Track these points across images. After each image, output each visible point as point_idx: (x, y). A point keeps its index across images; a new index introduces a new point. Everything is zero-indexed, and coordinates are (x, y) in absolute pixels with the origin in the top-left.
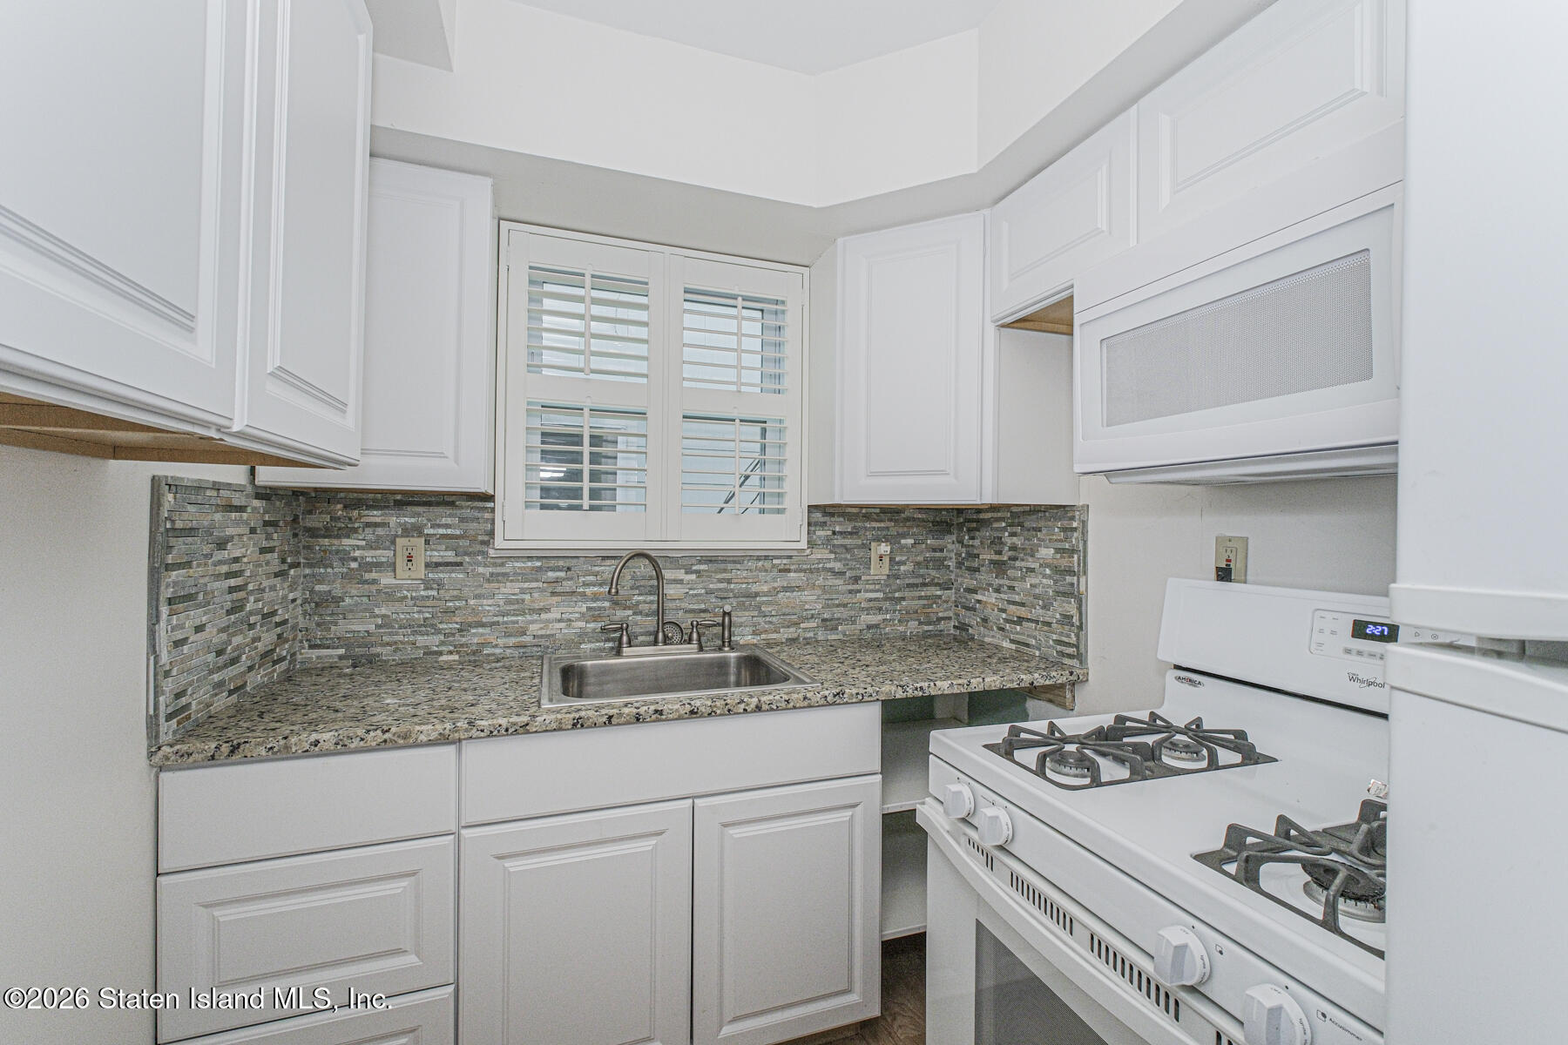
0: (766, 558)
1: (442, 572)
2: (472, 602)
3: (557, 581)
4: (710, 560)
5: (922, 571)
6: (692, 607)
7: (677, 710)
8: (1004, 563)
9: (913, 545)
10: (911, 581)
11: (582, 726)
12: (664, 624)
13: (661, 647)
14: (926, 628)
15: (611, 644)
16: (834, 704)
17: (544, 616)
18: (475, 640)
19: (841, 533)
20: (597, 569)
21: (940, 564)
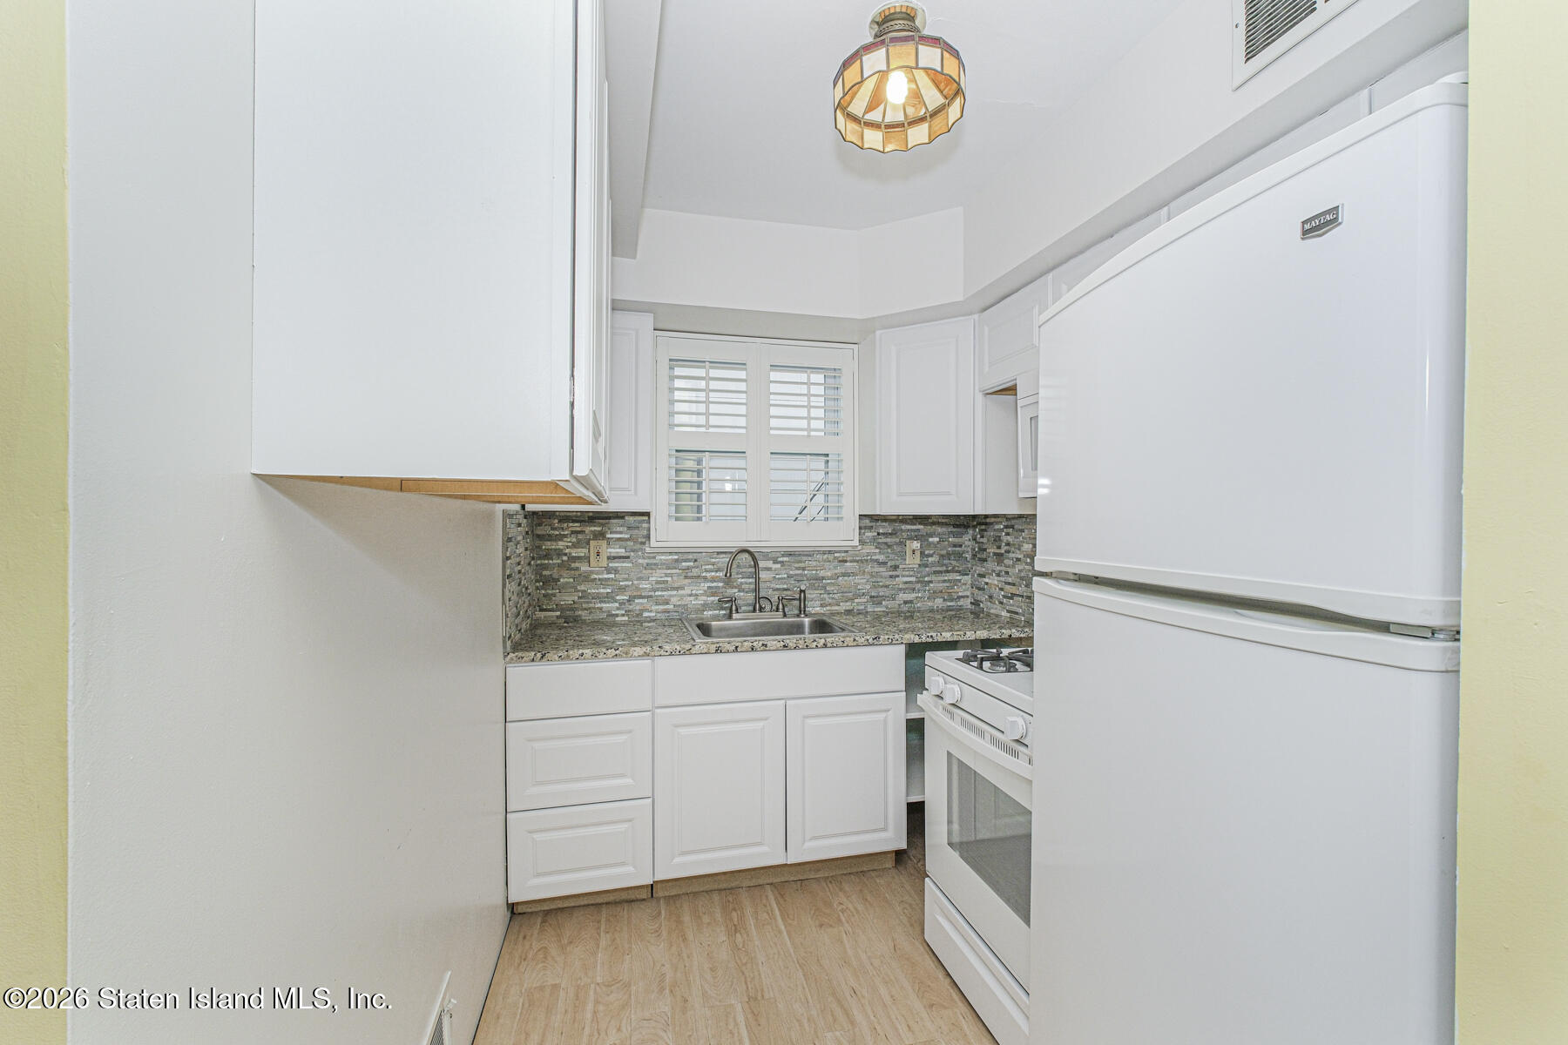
0: (830, 552)
1: (618, 562)
2: (635, 582)
3: (688, 568)
4: (790, 554)
5: (946, 562)
6: (778, 586)
7: (776, 645)
8: (1002, 555)
9: (938, 543)
10: (938, 569)
11: (721, 652)
12: (759, 598)
13: (758, 613)
14: (949, 604)
15: (724, 612)
16: (873, 644)
17: (681, 592)
18: (638, 608)
19: (883, 534)
20: (714, 560)
21: (960, 556)
